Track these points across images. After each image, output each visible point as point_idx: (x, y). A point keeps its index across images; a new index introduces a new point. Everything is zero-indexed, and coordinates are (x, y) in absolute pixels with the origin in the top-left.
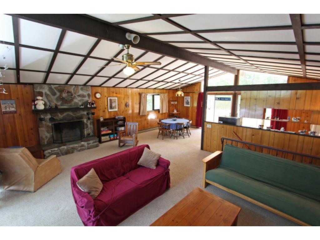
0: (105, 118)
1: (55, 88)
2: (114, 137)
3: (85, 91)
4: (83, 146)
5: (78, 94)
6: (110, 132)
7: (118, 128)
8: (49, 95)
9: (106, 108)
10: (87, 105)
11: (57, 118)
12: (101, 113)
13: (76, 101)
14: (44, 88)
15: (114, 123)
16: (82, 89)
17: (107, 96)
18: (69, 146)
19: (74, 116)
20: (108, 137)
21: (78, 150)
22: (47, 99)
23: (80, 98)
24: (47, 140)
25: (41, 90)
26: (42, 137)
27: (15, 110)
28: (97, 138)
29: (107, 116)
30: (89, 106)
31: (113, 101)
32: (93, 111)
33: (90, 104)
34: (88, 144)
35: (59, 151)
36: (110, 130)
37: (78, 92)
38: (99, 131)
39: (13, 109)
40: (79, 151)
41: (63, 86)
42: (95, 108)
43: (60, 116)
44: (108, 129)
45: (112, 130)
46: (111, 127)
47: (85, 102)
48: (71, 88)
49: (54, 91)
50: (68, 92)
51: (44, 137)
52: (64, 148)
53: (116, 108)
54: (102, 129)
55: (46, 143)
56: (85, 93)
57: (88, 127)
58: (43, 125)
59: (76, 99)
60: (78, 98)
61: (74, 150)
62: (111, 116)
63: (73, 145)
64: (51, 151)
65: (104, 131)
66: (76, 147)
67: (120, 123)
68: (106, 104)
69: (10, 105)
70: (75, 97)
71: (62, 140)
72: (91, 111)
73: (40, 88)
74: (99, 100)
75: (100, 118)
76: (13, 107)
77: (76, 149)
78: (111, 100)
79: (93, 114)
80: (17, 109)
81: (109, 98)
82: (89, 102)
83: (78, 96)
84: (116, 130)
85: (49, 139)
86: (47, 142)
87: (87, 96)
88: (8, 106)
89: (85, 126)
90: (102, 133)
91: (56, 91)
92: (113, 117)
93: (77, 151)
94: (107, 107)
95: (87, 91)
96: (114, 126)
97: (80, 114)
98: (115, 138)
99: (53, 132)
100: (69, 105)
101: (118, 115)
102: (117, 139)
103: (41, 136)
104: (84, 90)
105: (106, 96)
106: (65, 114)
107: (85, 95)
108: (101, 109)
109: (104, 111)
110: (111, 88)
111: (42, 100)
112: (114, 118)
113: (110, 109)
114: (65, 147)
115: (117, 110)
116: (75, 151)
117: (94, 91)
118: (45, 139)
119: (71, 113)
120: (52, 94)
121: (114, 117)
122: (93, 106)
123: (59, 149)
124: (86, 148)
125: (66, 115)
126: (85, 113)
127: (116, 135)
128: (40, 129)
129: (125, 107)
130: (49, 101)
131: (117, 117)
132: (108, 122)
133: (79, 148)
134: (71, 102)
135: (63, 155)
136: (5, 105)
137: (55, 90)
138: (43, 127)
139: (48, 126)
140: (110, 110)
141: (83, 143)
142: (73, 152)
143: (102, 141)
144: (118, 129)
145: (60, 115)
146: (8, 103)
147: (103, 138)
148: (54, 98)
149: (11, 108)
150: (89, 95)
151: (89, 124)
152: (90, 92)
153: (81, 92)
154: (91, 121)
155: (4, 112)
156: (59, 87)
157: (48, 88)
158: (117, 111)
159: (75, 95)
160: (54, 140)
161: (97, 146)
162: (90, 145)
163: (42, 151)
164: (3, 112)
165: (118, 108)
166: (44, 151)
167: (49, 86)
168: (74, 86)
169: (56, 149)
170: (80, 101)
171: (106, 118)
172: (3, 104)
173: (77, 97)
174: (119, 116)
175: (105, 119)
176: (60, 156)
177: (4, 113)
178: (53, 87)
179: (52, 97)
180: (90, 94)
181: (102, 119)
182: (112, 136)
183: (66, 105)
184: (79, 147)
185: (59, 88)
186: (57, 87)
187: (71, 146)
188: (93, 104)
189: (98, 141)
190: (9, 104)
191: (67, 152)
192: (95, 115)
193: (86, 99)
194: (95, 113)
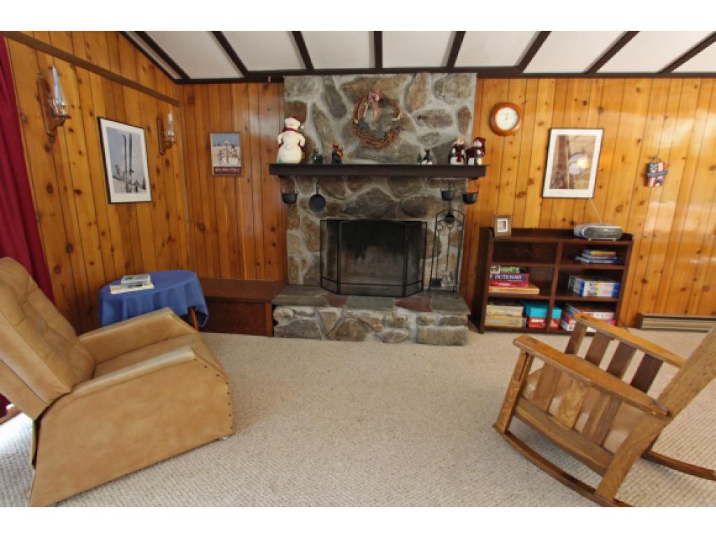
0: (518, 226)
1: (345, 87)
2: (548, 319)
3: (449, 96)
4: (399, 323)
5: (421, 111)
6: (535, 291)
7: (578, 280)
8: (323, 115)
9: (531, 182)
10: (450, 156)
11: (340, 202)
12: (506, 202)
13: (406, 137)
14: (309, 90)
15: (559, 252)
16: (438, 87)
17: (548, 126)
18: (349, 311)
19: (393, 198)
20: (517, 311)
21: (379, 334)
22: (317, 129)
23: (424, 130)
24: (305, 271)
25: (302, 99)
26: (292, 259)
27: (239, 165)
28: (465, 306)
29: (532, 221)
30: (454, 161)
31: (573, 147)
32: (469, 186)
33: (463, 152)
34: (422, 322)
35: (316, 319)
36: (533, 282)
37: (422, 104)
38: (483, 280)
39: (234, 162)
40: (385, 340)
41: (371, 76)
42: (479, 171)
43: (351, 195)
44: (527, 275)
45: (544, 286)
46: (540, 270)
47: (443, 145)
48: (397, 86)
49: (340, 98)
50: (384, 102)
51: (298, 260)
52: (334, 314)
53: (586, 187)
54: (496, 271)
55: (301, 281)
56: (451, 109)
57: (439, 253)
58: (299, 219)
59: (412, 130)
60: (417, 127)
61: (367, 331)
62: (550, 221)
63: (365, 311)
64: (294, 312)
65: (505, 281)
66: (376, 321)
67: (593, 257)
68: (538, 160)
69: (229, 147)
70: (405, 121)
71: (338, 283)
72: (463, 189)
73: (300, 91)
74: (508, 138)
75: (495, 222)
76: (235, 156)
77: (373, 329)
78: (563, 141)
79: (468, 199)
80: (243, 164)
81: (555, 133)
82: (459, 142)
83: (420, 117)
84: (564, 288)
85: (309, 271)
86: (305, 279)
87: (454, 118)
88: (225, 152)
89: (430, 247)
90: (494, 290)
91: (345, 99)
92: (559, 225)
93: (376, 336)
94: (539, 174)
95: (459, 96)
96: (558, 267)
97: (418, 195)
98: (553, 324)
99: (321, 250)
100: (382, 153)
101: (587, 219)
102: (560, 331)
103: (289, 255)
104: (449, 91)
105: (541, 124)
106: (366, 189)
107: (449, 116)
108: (508, 184)
109: (522, 194)
110: (576, 82)
111: (300, 131)
112: (569, 233)
113: (552, 187)
114: (337, 311)
115: (587, 193)
116: (370, 336)
117: (490, 99)
118: (300, 267)
119: (385, 189)
120: (332, 111)
121: (566, 226)
122: (471, 161)
123: (320, 315)
124: (413, 336)
125: (368, 193)
126: (437, 192)
127: (557, 313)
128: (289, 232)
129: (640, 181)
130: (322, 137)
131: (580, 230)
132: (529, 245)
133: (386, 330)
134: (388, 144)
135: (328, 337)
136: (220, 148)
137: (342, 93)
138: (297, 226)
139: (310, 226)
140: (548, 192)
141: (401, 312)
142: (359, 338)
143: (489, 322)
144: (576, 289)
145: (348, 192)
146: (226, 142)
147: (495, 314)
148: (336, 127)
149: (230, 159)
150: (463, 115)
151: (444, 239)
152: (470, 104)
153: (432, 103)
154: (455, 228)
155: (217, 170)
156: (356, 81)
157: (321, 90)
158: (587, 199)
159: (409, 116)
160: (322, 277)
161: (457, 341)
162: (431, 327)
163: (268, 306)
164: (215, 167)
165: (598, 186)
166: (274, 307)
167: (327, 82)
168: (409, 77)
169: (309, 310)
170: (423, 139)
171: (527, 226)
172: (215, 146)
173: (414, 122)
174: (593, 226)
175: (515, 231)
176: (319, 338)
177: (215, 172)
178: (338, 81)
179: (333, 122)
180: (471, 109)
181: (502, 228)
182: (537, 315)
183: (373, 153)
184: (384, 322)
185: (355, 87)
186: (351, 84)
187: (358, 313)
188: (472, 152)
189: (465, 317)
190: (227, 145)
191: (341, 333)
192: (478, 207)
193: (450, 132)
194: (480, 198)
